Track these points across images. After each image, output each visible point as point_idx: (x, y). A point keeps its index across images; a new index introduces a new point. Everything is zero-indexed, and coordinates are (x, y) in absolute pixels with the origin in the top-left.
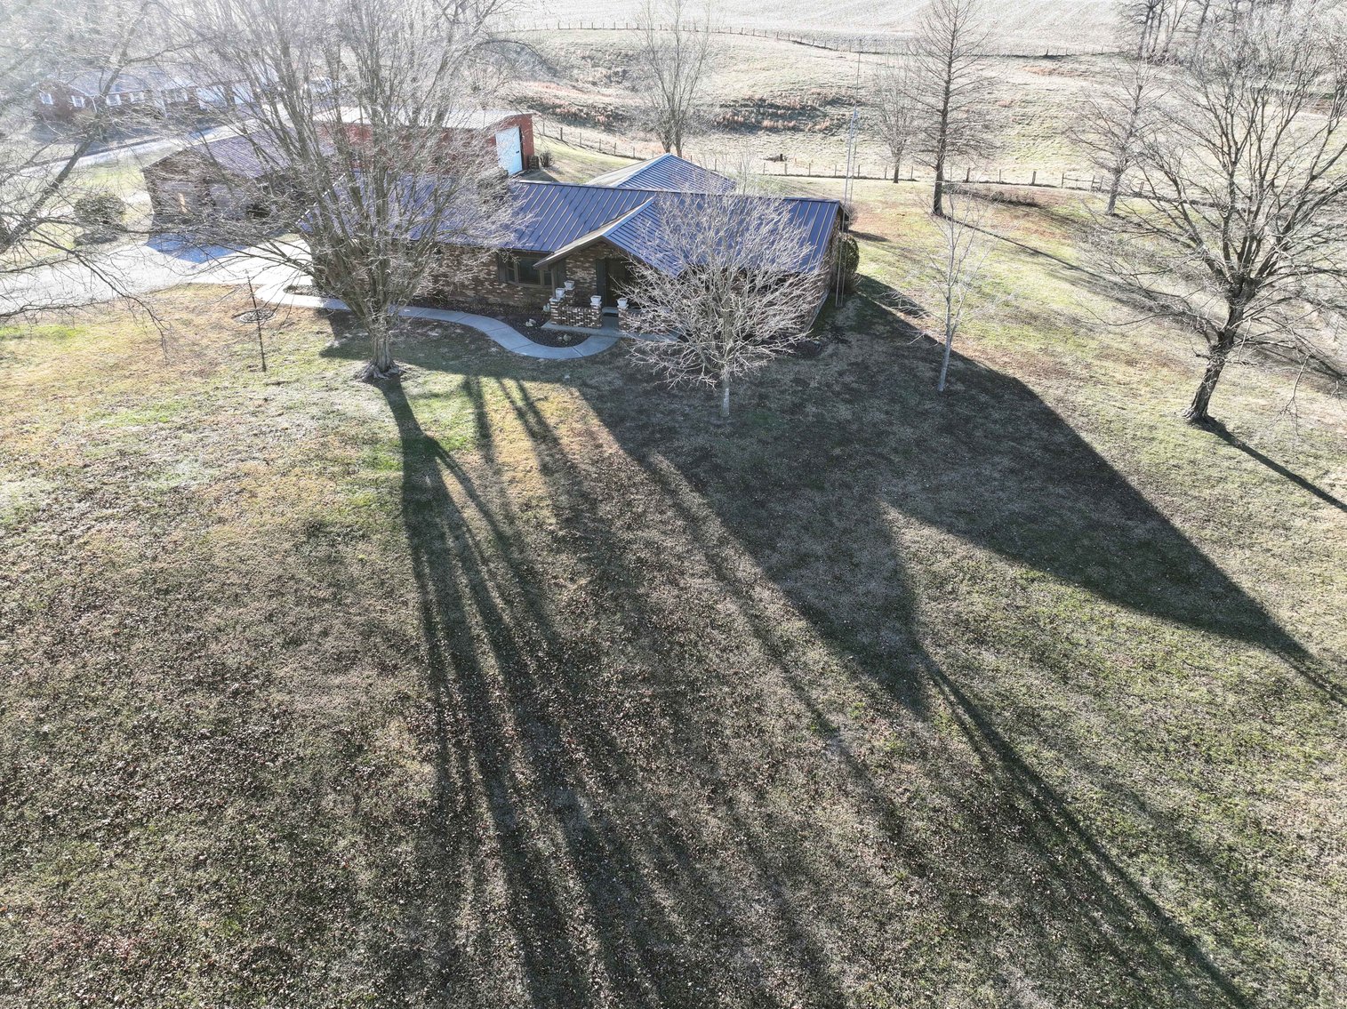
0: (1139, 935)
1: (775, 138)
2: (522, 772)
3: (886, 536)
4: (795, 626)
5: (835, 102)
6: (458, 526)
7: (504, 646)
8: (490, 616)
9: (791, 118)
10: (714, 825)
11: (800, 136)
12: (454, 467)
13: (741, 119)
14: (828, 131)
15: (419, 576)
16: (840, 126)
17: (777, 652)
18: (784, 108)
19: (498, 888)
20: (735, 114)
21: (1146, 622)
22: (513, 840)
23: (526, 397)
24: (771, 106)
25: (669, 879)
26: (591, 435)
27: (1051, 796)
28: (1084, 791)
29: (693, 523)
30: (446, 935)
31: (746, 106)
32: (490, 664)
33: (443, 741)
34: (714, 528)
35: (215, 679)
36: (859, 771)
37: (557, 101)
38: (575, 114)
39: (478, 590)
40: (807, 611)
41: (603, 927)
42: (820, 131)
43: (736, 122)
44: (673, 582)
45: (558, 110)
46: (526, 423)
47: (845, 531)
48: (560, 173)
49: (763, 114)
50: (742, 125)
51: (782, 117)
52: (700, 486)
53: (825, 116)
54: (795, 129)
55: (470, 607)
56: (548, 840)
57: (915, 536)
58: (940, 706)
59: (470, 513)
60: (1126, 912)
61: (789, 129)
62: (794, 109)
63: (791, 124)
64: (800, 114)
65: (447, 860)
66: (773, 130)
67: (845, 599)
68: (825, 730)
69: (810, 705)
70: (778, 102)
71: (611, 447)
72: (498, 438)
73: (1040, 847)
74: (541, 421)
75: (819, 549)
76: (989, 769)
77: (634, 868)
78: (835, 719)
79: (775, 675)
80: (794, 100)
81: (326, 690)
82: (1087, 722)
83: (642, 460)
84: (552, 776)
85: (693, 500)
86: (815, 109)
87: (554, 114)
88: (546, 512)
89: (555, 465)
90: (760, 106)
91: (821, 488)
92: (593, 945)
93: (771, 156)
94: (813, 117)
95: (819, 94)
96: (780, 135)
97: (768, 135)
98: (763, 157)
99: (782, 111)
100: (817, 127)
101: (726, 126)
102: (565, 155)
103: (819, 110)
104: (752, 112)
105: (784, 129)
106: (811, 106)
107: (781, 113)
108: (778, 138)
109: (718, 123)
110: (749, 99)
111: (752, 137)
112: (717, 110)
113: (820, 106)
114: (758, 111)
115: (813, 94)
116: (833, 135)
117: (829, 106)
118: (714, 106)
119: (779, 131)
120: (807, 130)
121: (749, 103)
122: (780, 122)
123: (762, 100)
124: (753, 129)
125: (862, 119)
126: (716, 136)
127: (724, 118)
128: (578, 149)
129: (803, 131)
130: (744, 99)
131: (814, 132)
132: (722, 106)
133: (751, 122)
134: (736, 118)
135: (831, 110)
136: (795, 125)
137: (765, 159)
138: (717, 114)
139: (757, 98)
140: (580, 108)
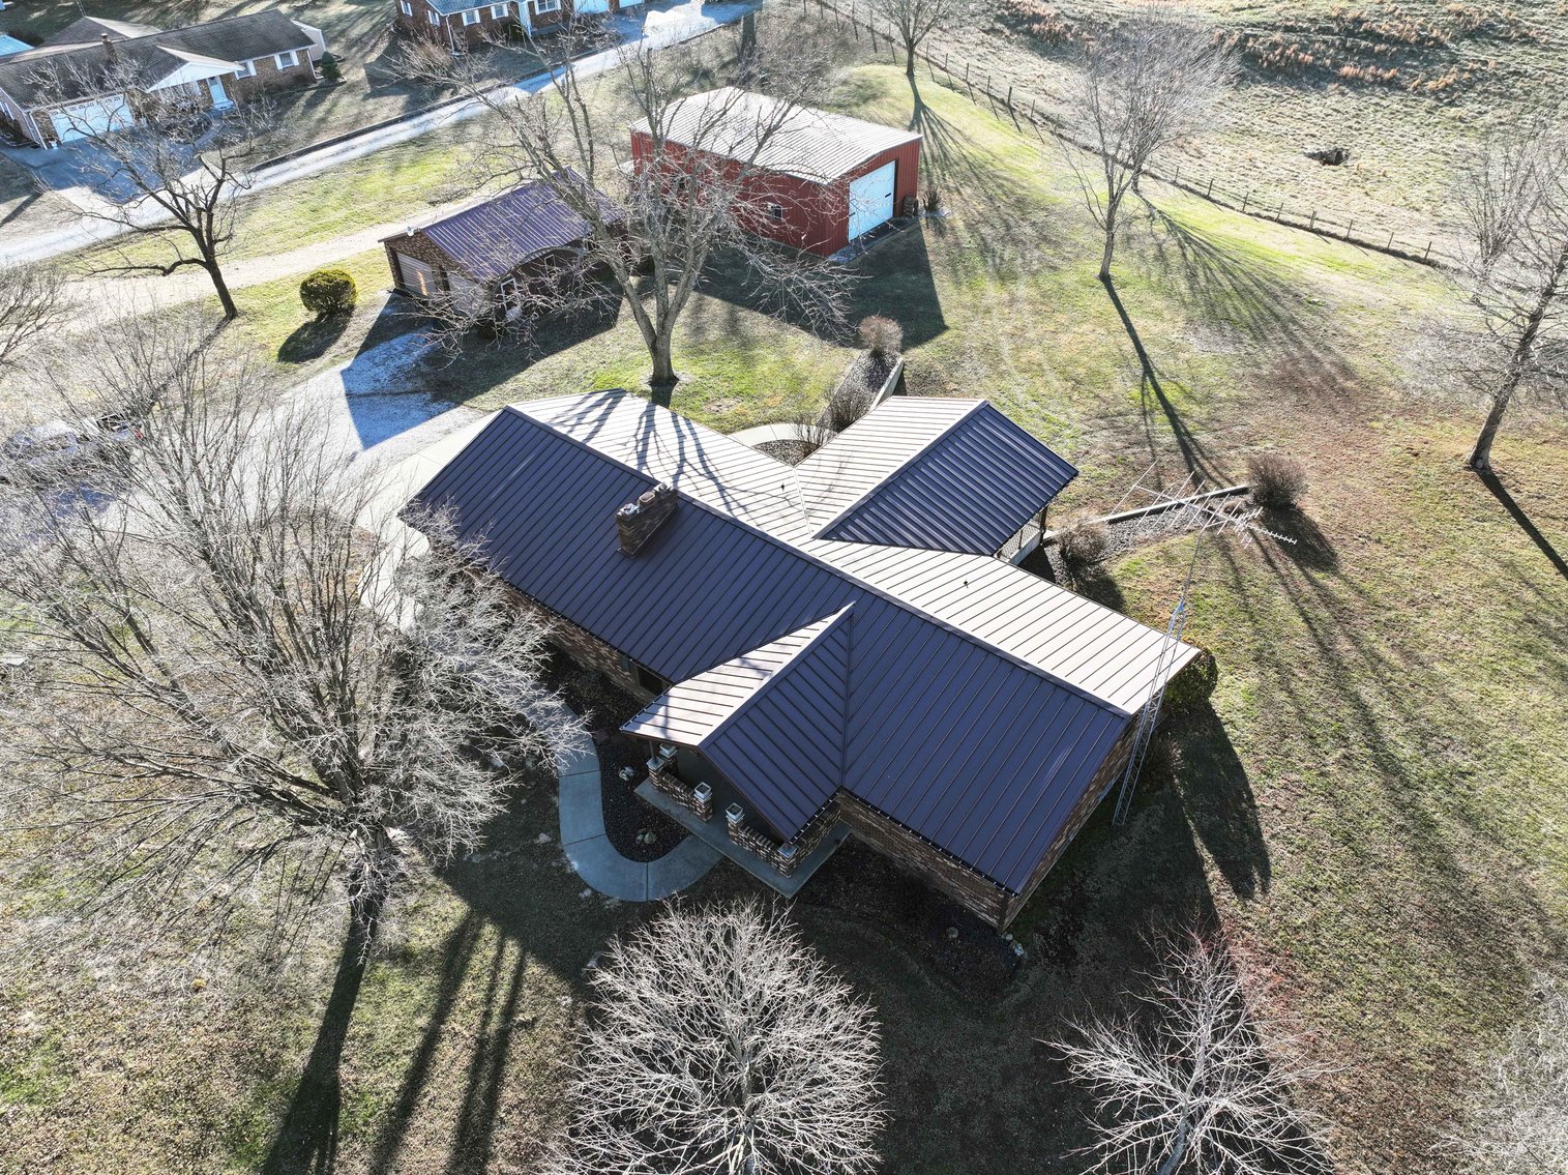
1: (1351, 102)
5: (1479, 33)
9: (1394, 62)
11: (1394, 101)
13: (1309, 59)
14: (1449, 95)
16: (1470, 86)
18: (1390, 40)
20: (1304, 48)
23: (509, 1011)
24: (1371, 35)
31: (1327, 31)
37: (1043, 9)
38: (1057, 35)
42: (1434, 92)
43: (1299, 63)
45: (1036, 27)
46: (471, 1090)
48: (940, 231)
49: (1349, 50)
50: (1309, 69)
51: (1379, 59)
53: (1453, 61)
54: (1393, 85)
61: (1382, 83)
62: (1405, 43)
63: (1387, 75)
64: (1412, 55)
66: (1355, 83)
70: (1383, 27)
74: (492, 1097)
80: (1409, 27)
86: (1440, 45)
87: (1029, 32)
90: (1350, 33)
93: (1324, 149)
94: (1431, 63)
95: (1459, 14)
96: (1362, 95)
97: (1343, 94)
98: (1311, 149)
99: (1383, 47)
100: (1431, 84)
101: (1280, 70)
102: (976, 172)
103: (1447, 48)
104: (1333, 44)
105: (1372, 84)
106: (1436, 39)
107: (1380, 52)
108: (1354, 103)
109: (1270, 63)
110: (1335, 19)
111: (1314, 98)
112: (1277, 36)
113: (1453, 39)
114: (1343, 43)
115: (1449, 13)
116: (1451, 104)
117: (1467, 42)
118: (1274, 28)
119: (1363, 86)
120: (1410, 89)
121: (1333, 25)
122: (1372, 69)
123: (1358, 21)
124: (1321, 79)
125: (1515, 73)
126: (1257, 89)
127: (1282, 55)
128: (1025, 125)
129: (1403, 89)
130: (1329, 18)
131: (1422, 94)
132: (1288, 29)
133: (1324, 66)
134: (1301, 55)
135: (1467, 50)
136: (1394, 76)
137: (1312, 156)
138: (1274, 45)
139: (1350, 15)
140: (1070, 23)
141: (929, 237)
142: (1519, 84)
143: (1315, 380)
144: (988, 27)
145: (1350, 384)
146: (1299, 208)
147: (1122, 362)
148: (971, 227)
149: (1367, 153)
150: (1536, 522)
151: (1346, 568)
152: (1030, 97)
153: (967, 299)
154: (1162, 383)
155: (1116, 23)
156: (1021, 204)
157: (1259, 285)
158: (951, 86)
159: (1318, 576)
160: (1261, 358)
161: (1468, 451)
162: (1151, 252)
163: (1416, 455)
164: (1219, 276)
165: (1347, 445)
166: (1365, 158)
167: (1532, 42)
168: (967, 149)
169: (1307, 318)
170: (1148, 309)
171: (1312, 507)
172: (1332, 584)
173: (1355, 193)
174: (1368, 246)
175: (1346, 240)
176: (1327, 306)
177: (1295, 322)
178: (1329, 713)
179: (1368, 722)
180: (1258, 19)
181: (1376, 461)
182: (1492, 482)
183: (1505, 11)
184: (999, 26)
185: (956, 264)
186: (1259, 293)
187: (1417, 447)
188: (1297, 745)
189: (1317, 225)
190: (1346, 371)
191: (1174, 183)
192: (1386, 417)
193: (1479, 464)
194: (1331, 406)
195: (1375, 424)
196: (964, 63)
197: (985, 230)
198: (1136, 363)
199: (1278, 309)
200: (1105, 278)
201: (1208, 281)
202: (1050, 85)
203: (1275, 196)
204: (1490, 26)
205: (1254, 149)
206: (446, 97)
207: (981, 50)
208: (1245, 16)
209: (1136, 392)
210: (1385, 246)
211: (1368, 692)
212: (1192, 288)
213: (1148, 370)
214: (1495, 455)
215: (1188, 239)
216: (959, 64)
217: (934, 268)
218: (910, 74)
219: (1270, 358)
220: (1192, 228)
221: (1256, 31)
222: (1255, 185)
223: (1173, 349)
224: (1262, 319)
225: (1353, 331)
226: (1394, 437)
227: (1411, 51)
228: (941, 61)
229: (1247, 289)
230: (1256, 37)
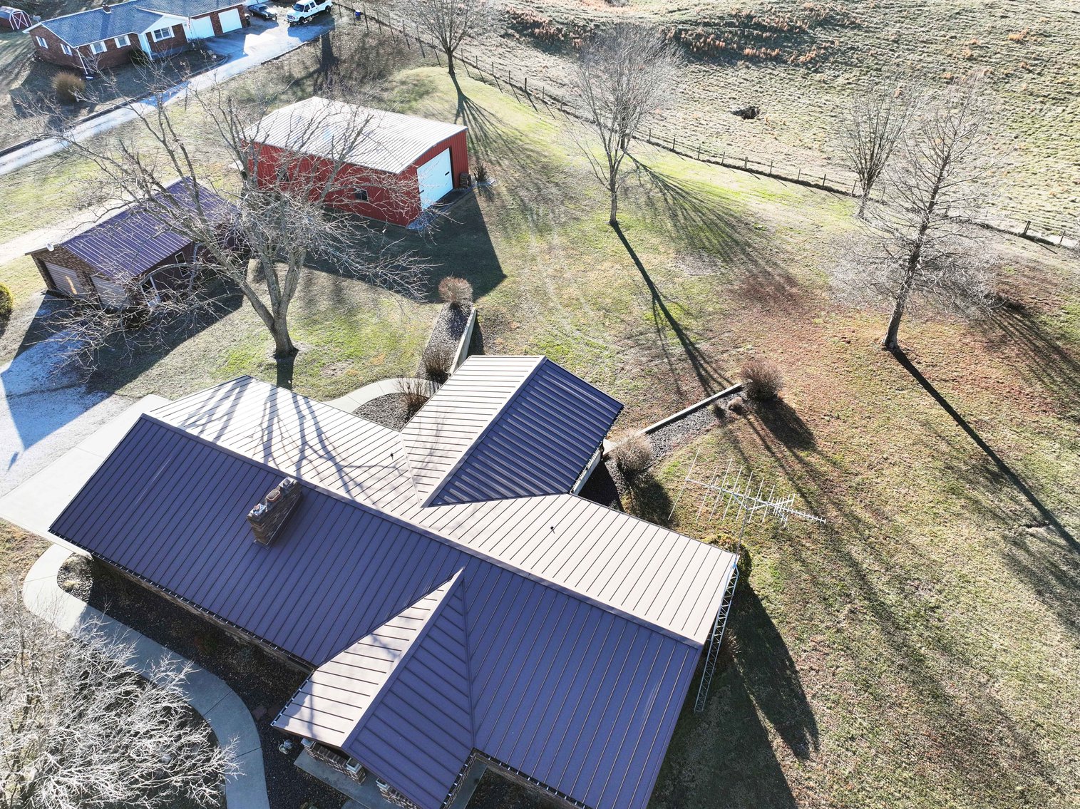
1: (754, 73)
5: (827, 22)
9: (776, 44)
11: (780, 71)
13: (722, 44)
14: (814, 66)
16: (826, 59)
18: (771, 29)
20: (718, 37)
24: (759, 26)
31: (731, 25)
37: (540, 18)
38: (552, 35)
42: (805, 64)
43: (717, 48)
45: (537, 30)
48: (490, 197)
49: (747, 37)
50: (724, 50)
51: (767, 42)
53: (813, 42)
54: (778, 60)
61: (772, 59)
62: (781, 31)
63: (774, 54)
64: (787, 39)
66: (754, 60)
70: (766, 20)
80: (781, 20)
86: (803, 31)
87: (532, 35)
90: (746, 26)
93: (742, 108)
94: (800, 44)
95: (812, 10)
96: (760, 67)
97: (748, 67)
98: (734, 108)
99: (768, 34)
100: (802, 58)
101: (705, 53)
102: (510, 147)
103: (808, 33)
104: (736, 34)
105: (765, 60)
106: (800, 27)
107: (766, 37)
108: (756, 74)
109: (698, 48)
110: (735, 16)
111: (730, 71)
112: (700, 30)
113: (810, 27)
114: (743, 32)
115: (805, 9)
116: (816, 71)
117: (819, 29)
118: (697, 24)
119: (760, 62)
120: (789, 62)
121: (735, 21)
122: (763, 49)
123: (749, 17)
124: (732, 58)
125: (852, 48)
126: (693, 67)
127: (705, 42)
128: (539, 106)
129: (785, 62)
130: (730, 15)
131: (797, 65)
132: (706, 24)
133: (733, 48)
134: (717, 42)
135: (820, 34)
136: (778, 54)
137: (736, 113)
138: (699, 36)
139: (744, 14)
140: (560, 27)
141: (482, 203)
142: (855, 56)
143: (770, 289)
144: (503, 32)
145: (794, 290)
146: (734, 153)
147: (636, 291)
148: (512, 191)
149: (770, 109)
150: (935, 385)
151: (821, 444)
152: (541, 84)
153: (517, 250)
154: (666, 304)
155: (592, 25)
156: (545, 169)
157: (720, 218)
158: (483, 80)
159: (802, 454)
160: (732, 277)
161: (882, 335)
162: (643, 200)
163: (849, 342)
164: (693, 214)
165: (801, 340)
166: (769, 113)
167: (859, 27)
168: (501, 129)
169: (757, 241)
170: (648, 246)
171: (788, 397)
172: (813, 459)
173: (768, 138)
174: (785, 179)
175: (770, 175)
176: (768, 230)
177: (750, 246)
178: (835, 575)
179: (861, 576)
180: (684, 18)
181: (823, 351)
182: (902, 358)
183: (839, 7)
184: (510, 31)
185: (505, 223)
186: (722, 225)
187: (848, 335)
188: (816, 608)
189: (749, 166)
190: (790, 280)
191: (649, 142)
192: (823, 313)
193: (891, 345)
194: (785, 310)
195: (817, 320)
196: (490, 61)
197: (523, 193)
198: (646, 290)
199: (736, 236)
200: (614, 223)
201: (686, 219)
202: (553, 73)
203: (718, 145)
204: (832, 17)
205: (698, 112)
206: (84, 113)
207: (500, 50)
208: (677, 16)
209: (650, 314)
210: (795, 178)
211: (856, 550)
212: (675, 226)
213: (656, 296)
214: (900, 336)
215: (666, 186)
216: (487, 61)
217: (489, 227)
218: (452, 73)
219: (737, 274)
220: (667, 177)
221: (686, 27)
222: (703, 138)
223: (670, 276)
224: (727, 245)
225: (789, 248)
226: (831, 329)
227: (786, 36)
228: (473, 60)
229: (713, 222)
230: (686, 31)
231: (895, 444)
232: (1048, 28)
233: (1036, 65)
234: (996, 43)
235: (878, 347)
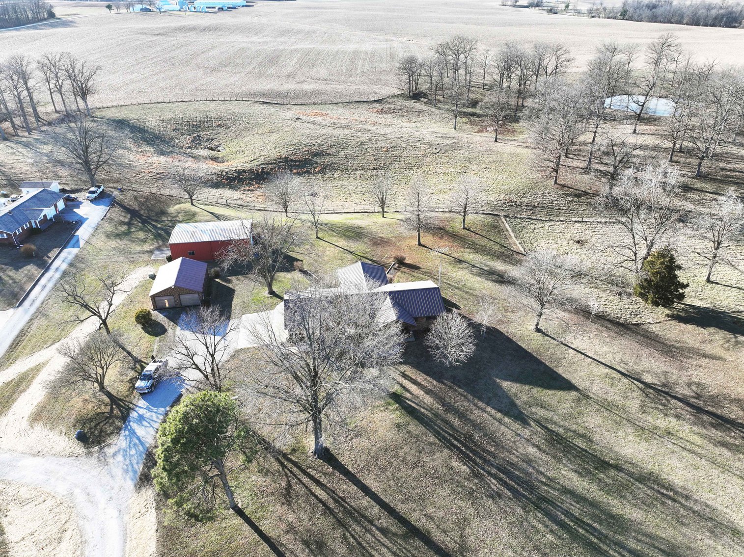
0: (580, 452)
2: (480, 462)
3: (500, 387)
4: (499, 415)
5: (316, 154)
6: (423, 414)
7: (456, 439)
8: (446, 432)
9: (303, 166)
10: (515, 459)
11: (311, 176)
12: (407, 399)
14: (323, 172)
15: (428, 429)
16: (325, 168)
17: (500, 422)
18: (297, 161)
19: (493, 481)
21: (553, 392)
22: (489, 473)
23: (400, 371)
24: (292, 161)
25: (516, 470)
26: (426, 379)
27: (557, 434)
28: (561, 431)
29: (465, 397)
30: (493, 490)
31: (281, 162)
32: (456, 443)
33: (463, 461)
34: (470, 397)
35: (415, 465)
36: (528, 440)
38: (211, 181)
39: (439, 427)
40: (500, 411)
41: (513, 481)
42: (319, 172)
44: (472, 413)
45: (203, 180)
47: (493, 388)
49: (291, 166)
51: (299, 166)
52: (460, 387)
53: (317, 163)
54: (308, 172)
55: (443, 433)
56: (494, 471)
57: (505, 384)
58: (532, 423)
59: (423, 410)
60: (576, 449)
62: (302, 161)
63: (305, 170)
64: (306, 164)
65: (483, 480)
66: (299, 174)
67: (503, 405)
68: (519, 435)
69: (512, 430)
70: (293, 158)
71: (435, 383)
72: (407, 387)
73: (561, 444)
74: (411, 378)
75: (491, 395)
76: (546, 433)
77: (509, 470)
78: (518, 432)
79: (503, 427)
80: (299, 157)
81: (435, 460)
82: (555, 418)
83: (443, 383)
84: (485, 461)
85: (461, 391)
86: (310, 160)
87: (203, 182)
88: (437, 405)
89: (428, 392)
90: (287, 161)
91: (481, 379)
92: (514, 484)
93: (310, 193)
94: (312, 165)
95: (308, 151)
96: (303, 176)
97: (299, 177)
98: (307, 194)
99: (298, 163)
100: (316, 170)
103: (312, 160)
105: (303, 173)
106: (308, 158)
108: (304, 179)
110: (280, 158)
111: (293, 180)
112: (270, 166)
113: (312, 158)
114: (288, 164)
115: (305, 151)
116: (325, 174)
117: (315, 158)
118: (267, 164)
120: (313, 172)
121: (281, 160)
122: (300, 169)
123: (286, 158)
124: (290, 175)
125: (332, 163)
129: (311, 173)
130: (278, 158)
132: (271, 164)
135: (317, 159)
137: (309, 195)
138: (271, 169)
139: (283, 157)
140: (211, 176)
142: (335, 166)
143: (379, 242)
145: (385, 240)
147: (344, 252)
149: (320, 191)
150: (435, 249)
151: (422, 267)
154: (355, 253)
155: (224, 173)
157: (348, 228)
158: (208, 205)
159: (420, 270)
161: (417, 243)
162: (319, 229)
163: (410, 247)
164: (337, 229)
165: (398, 250)
166: (321, 193)
167: (329, 154)
169: (363, 231)
170: (335, 241)
171: (408, 262)
172: (423, 270)
173: (329, 201)
174: (350, 213)
175: (344, 213)
176: (364, 227)
177: (363, 233)
179: (449, 284)
180: (260, 163)
181: (405, 250)
182: (424, 246)
186: (350, 229)
190: (382, 238)
192: (397, 243)
193: (420, 244)
194: (387, 245)
195: (397, 245)
198: (347, 252)
199: (356, 231)
200: (319, 238)
202: (228, 196)
204: (317, 152)
206: (47, 259)
208: (256, 162)
209: (353, 256)
210: (353, 212)
212: (336, 233)
213: (350, 252)
214: (422, 242)
218: (193, 205)
219: (367, 240)
221: (263, 166)
223: (349, 246)
224: (356, 234)
225: (374, 230)
226: (403, 246)
229: (346, 229)
230: (265, 168)
231: (437, 262)
232: (392, 145)
233: (397, 159)
234: (381, 153)
235: (417, 246)
